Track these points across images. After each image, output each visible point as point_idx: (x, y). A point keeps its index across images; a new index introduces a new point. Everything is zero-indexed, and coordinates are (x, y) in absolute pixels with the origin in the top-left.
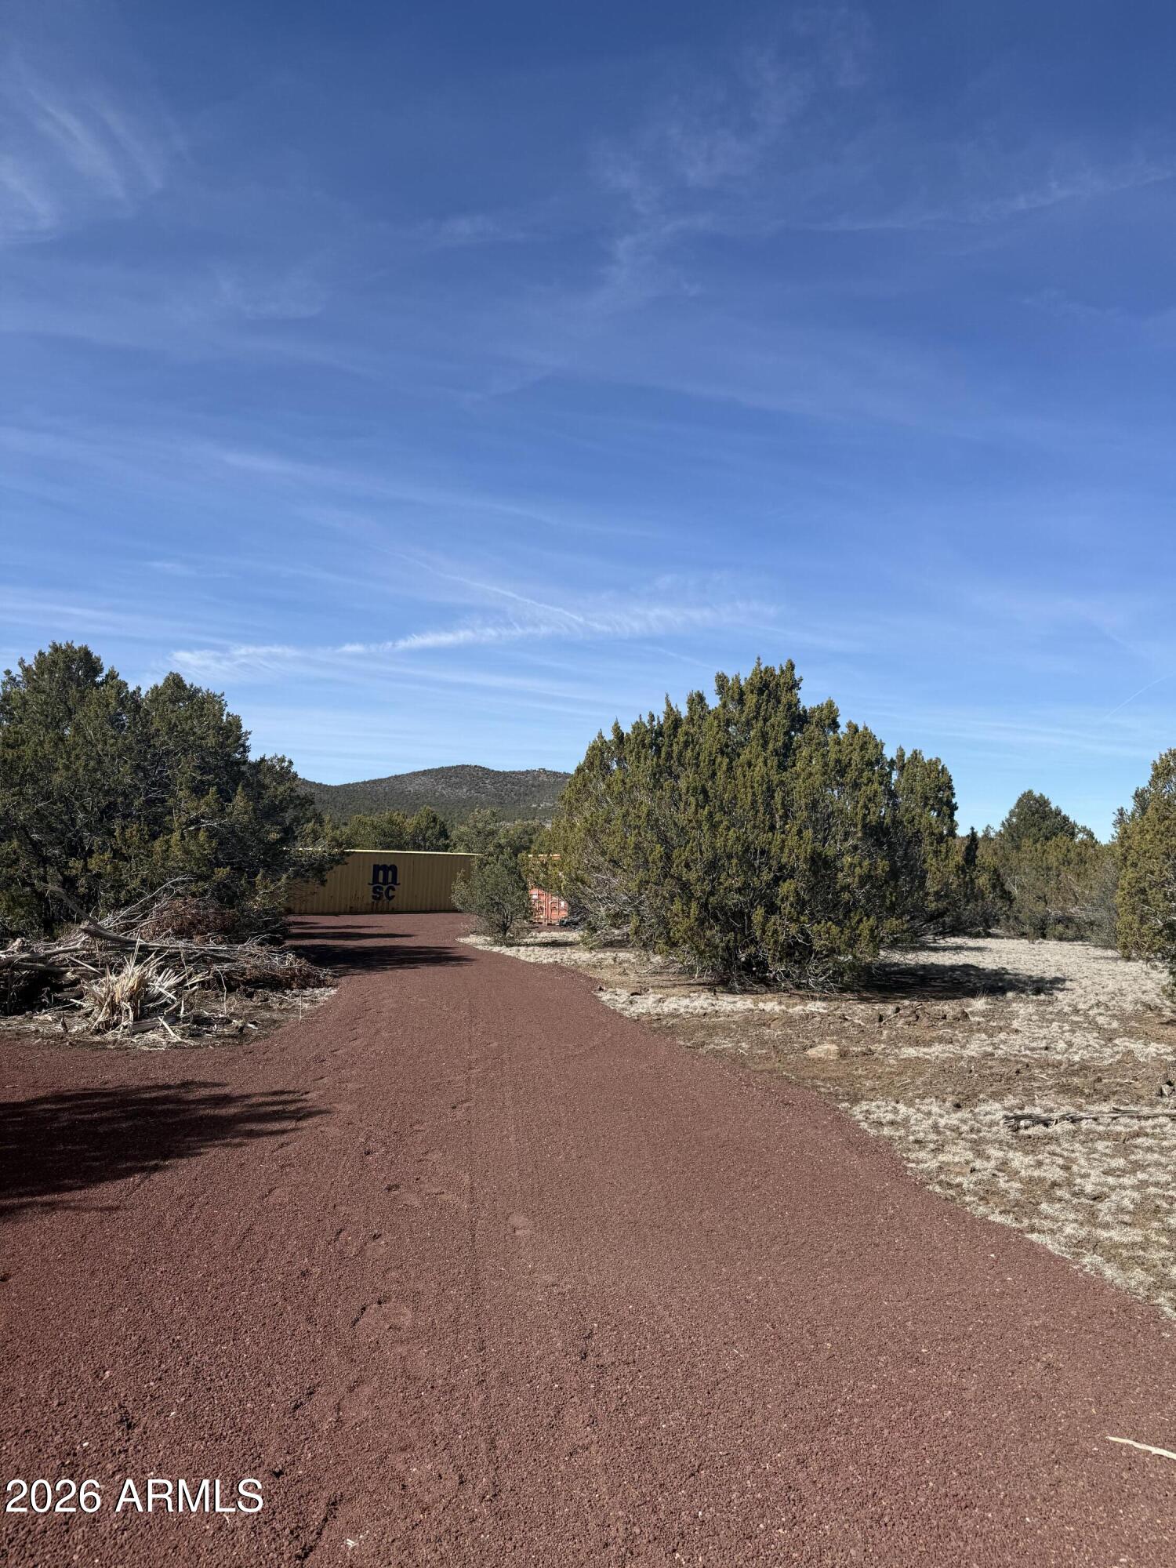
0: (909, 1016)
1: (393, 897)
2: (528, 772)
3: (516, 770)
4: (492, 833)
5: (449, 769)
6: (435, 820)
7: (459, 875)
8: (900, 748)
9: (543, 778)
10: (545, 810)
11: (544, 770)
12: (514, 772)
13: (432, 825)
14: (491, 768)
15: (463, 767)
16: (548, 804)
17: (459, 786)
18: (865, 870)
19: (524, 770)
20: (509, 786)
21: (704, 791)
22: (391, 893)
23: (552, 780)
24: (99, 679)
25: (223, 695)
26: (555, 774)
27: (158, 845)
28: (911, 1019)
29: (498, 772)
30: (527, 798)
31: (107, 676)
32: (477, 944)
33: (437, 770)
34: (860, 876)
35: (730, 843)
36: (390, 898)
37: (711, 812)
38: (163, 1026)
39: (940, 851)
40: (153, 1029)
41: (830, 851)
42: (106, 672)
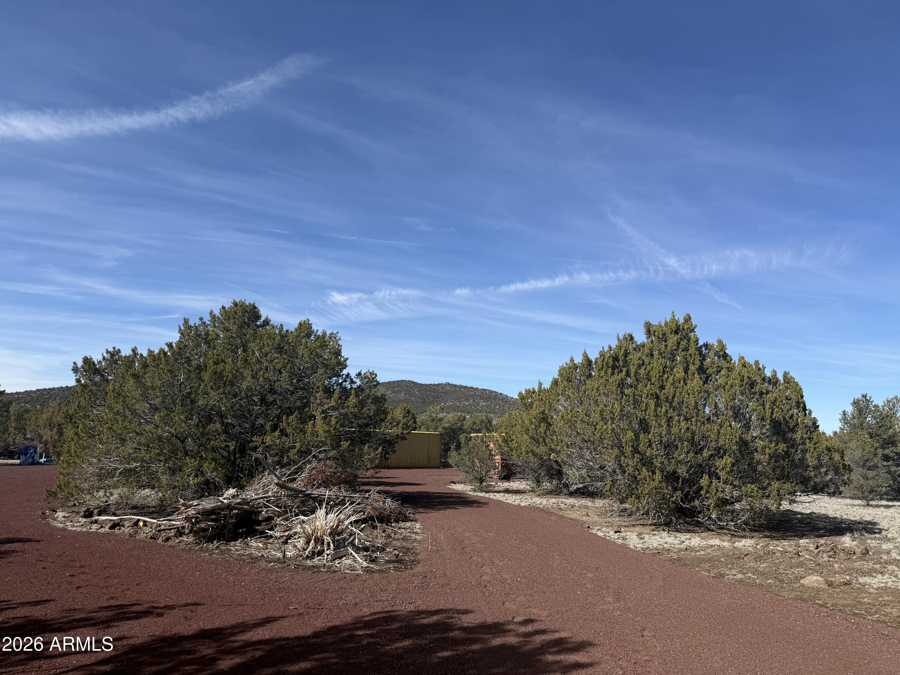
0: (829, 552)
1: (388, 458)
2: (439, 384)
3: (433, 383)
4: (440, 420)
5: (394, 382)
6: (409, 412)
7: (453, 447)
8: (774, 370)
9: (448, 388)
10: (449, 407)
11: (448, 383)
12: (431, 385)
13: (407, 415)
14: (418, 382)
15: (402, 381)
16: (451, 403)
17: (399, 392)
18: (773, 450)
19: (437, 383)
20: (428, 392)
21: (657, 397)
22: (387, 456)
23: (453, 389)
24: (258, 323)
25: (338, 333)
26: (455, 386)
27: (309, 427)
28: (831, 553)
29: (422, 384)
30: (439, 399)
31: (264, 321)
32: (467, 491)
33: (387, 383)
34: (770, 454)
35: (683, 431)
36: (387, 459)
37: (666, 410)
38: (351, 553)
39: (813, 438)
40: (345, 556)
41: (748, 437)
42: (263, 319)
